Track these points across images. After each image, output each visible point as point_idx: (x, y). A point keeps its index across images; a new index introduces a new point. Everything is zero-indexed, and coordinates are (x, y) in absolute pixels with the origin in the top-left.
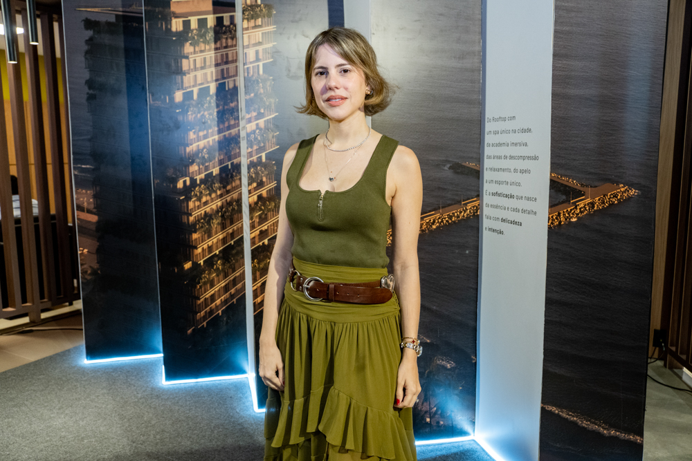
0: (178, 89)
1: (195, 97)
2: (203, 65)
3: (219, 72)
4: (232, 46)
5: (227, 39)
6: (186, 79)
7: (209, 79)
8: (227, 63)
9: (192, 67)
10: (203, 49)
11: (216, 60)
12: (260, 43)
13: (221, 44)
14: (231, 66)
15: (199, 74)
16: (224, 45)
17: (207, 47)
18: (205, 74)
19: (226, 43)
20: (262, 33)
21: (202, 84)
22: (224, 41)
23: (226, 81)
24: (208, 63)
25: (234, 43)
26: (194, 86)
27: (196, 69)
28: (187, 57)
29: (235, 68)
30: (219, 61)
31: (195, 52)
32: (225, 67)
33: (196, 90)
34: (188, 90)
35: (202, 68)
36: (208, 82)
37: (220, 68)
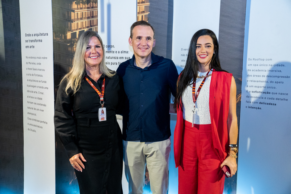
0: (69, 31)
1: (77, 36)
2: (81, 17)
3: (89, 22)
4: (95, 7)
5: (93, 2)
6: (73, 24)
7: (84, 26)
8: (93, 17)
9: (76, 18)
10: (82, 7)
11: (88, 15)
12: (143, 12)
13: (90, 6)
14: (95, 19)
15: (80, 22)
16: (92, 6)
17: (84, 6)
18: (82, 23)
19: (93, 5)
20: (145, 6)
21: (80, 29)
22: (92, 3)
23: (92, 28)
24: (84, 16)
25: (96, 6)
26: (77, 30)
27: (78, 19)
28: (74, 11)
29: (96, 21)
30: (89, 16)
31: (78, 9)
32: (92, 19)
33: (78, 32)
34: (74, 32)
35: (81, 19)
36: (84, 28)
37: (89, 20)
